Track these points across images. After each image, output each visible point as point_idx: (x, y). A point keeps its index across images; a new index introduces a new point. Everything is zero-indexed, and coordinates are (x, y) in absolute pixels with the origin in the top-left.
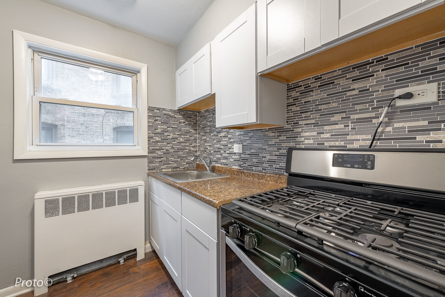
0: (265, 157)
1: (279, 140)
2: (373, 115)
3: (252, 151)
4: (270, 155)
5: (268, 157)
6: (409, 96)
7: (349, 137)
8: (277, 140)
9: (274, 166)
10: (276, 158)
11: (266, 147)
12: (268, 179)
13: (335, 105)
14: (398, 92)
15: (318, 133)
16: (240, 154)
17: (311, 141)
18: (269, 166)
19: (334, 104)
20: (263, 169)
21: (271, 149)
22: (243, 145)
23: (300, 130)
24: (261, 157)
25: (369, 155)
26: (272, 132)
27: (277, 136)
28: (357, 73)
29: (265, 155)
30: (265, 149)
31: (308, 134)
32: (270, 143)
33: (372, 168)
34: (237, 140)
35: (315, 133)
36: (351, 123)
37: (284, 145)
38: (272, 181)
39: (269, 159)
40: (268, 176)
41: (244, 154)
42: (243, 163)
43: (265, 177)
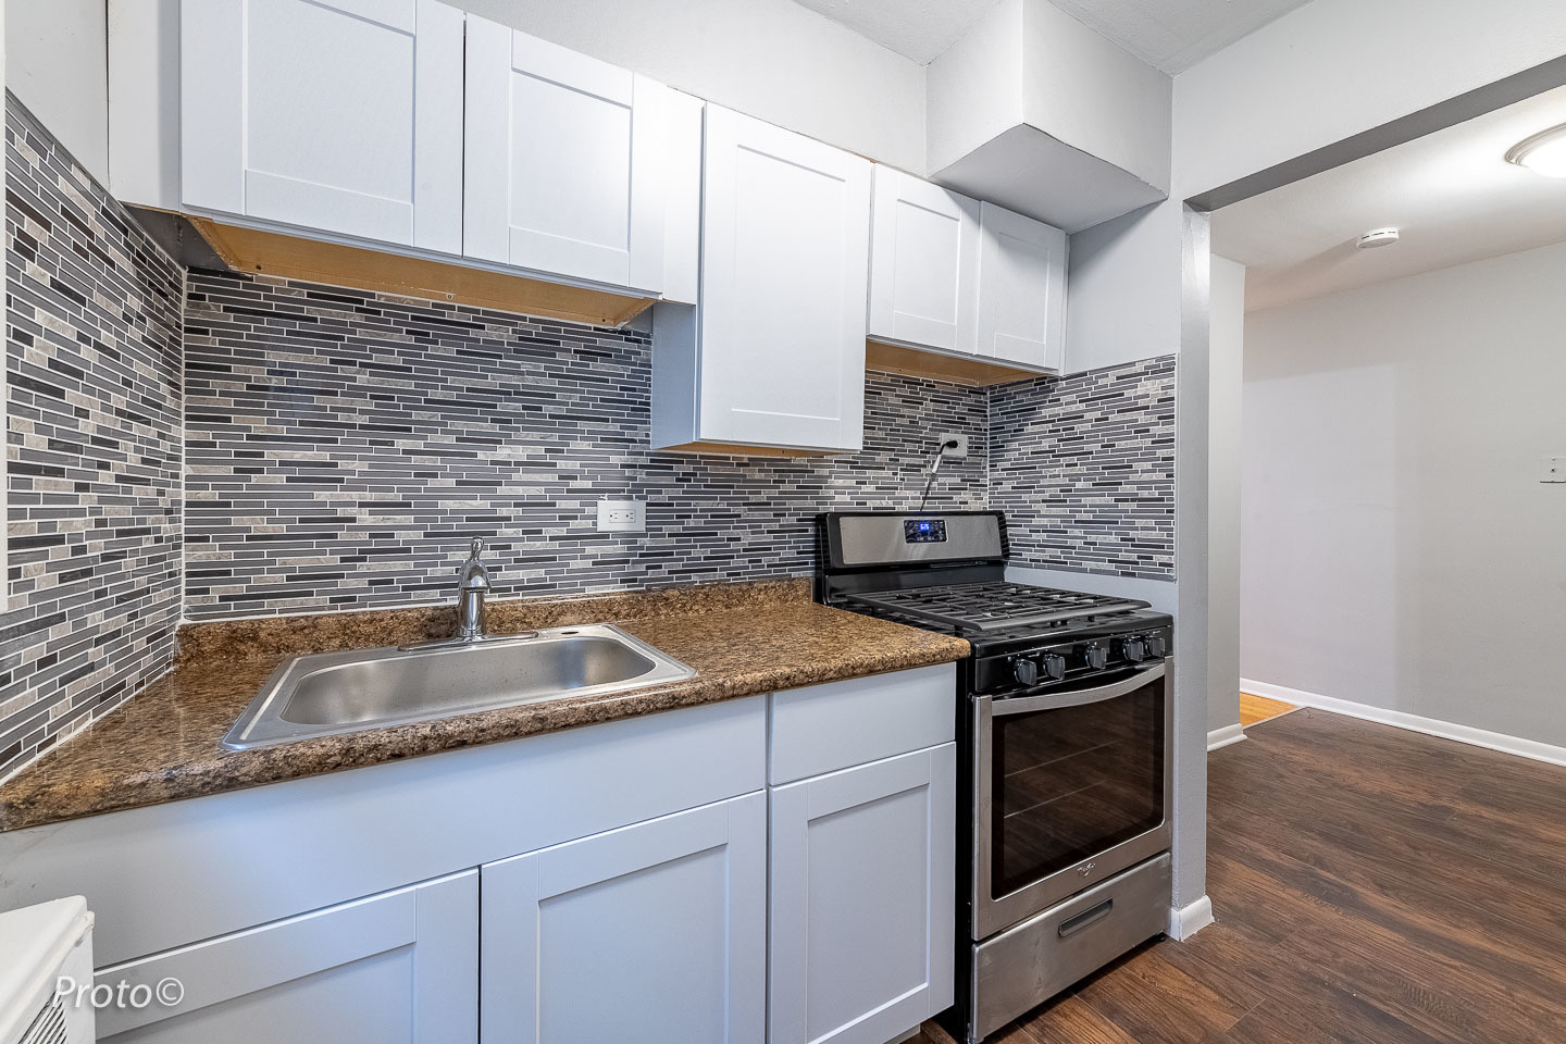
0: (739, 539)
1: (780, 493)
2: (921, 461)
3: (691, 523)
4: (753, 533)
5: (747, 539)
6: (953, 444)
7: (897, 493)
8: (775, 493)
9: (765, 561)
10: (770, 538)
11: (741, 510)
12: (761, 597)
13: (881, 434)
14: (944, 438)
15: (857, 483)
16: (630, 537)
17: (847, 498)
18: (750, 562)
19: (880, 432)
20: (728, 575)
21: (757, 515)
22: (648, 504)
23: (826, 472)
24: (723, 540)
25: (938, 521)
26: (760, 471)
27: (775, 481)
28: (906, 391)
29: (735, 533)
30: (739, 516)
31: (840, 482)
32: (753, 499)
33: (944, 540)
34: (616, 483)
35: (853, 482)
36: (902, 470)
37: (792, 504)
38: (771, 601)
39: (750, 544)
40: (760, 590)
41: (652, 536)
42: (648, 568)
43: (749, 596)
